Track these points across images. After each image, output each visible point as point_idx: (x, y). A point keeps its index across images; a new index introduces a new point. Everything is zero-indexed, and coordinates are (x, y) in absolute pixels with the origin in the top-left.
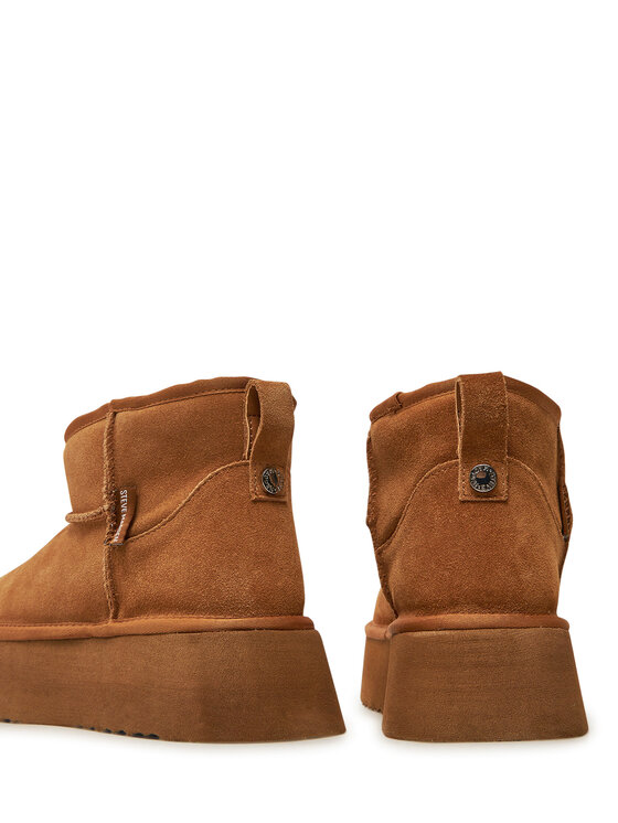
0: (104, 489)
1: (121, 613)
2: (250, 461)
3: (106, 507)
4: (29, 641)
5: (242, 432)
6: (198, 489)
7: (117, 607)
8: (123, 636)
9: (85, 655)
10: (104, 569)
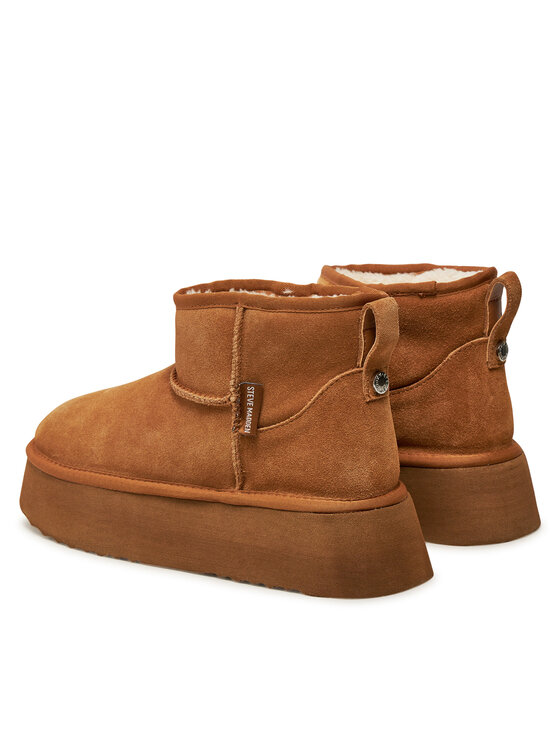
0: (232, 382)
1: (247, 486)
2: (363, 369)
3: (233, 399)
4: (144, 495)
5: (358, 345)
6: (321, 394)
7: (244, 481)
8: (254, 507)
9: (212, 515)
10: (234, 451)
